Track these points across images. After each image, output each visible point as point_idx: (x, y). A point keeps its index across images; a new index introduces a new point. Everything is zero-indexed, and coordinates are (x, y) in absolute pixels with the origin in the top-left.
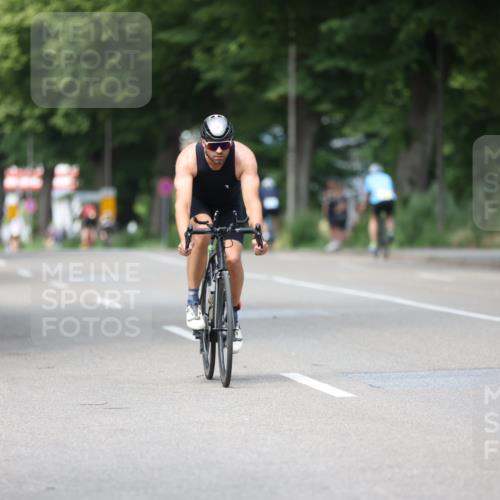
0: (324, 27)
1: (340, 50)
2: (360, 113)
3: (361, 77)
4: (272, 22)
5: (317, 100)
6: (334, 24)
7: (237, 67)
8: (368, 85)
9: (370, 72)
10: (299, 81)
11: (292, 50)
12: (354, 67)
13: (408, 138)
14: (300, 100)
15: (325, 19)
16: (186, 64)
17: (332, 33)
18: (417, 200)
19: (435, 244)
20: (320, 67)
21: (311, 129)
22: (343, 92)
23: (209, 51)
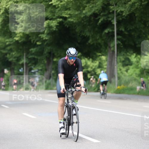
0: (30, 50)
1: (33, 54)
2: (37, 65)
3: (37, 59)
4: (21, 49)
5: (29, 63)
6: (32, 49)
7: (15, 58)
8: (39, 61)
9: (39, 58)
10: (26, 60)
11: (25, 54)
12: (36, 57)
13: (46, 70)
14: (26, 63)
15: (30, 48)
16: (6, 56)
17: (32, 51)
18: (48, 81)
19: (51, 89)
20: (29, 57)
21: (28, 69)
22: (33, 62)
23: (10, 54)
